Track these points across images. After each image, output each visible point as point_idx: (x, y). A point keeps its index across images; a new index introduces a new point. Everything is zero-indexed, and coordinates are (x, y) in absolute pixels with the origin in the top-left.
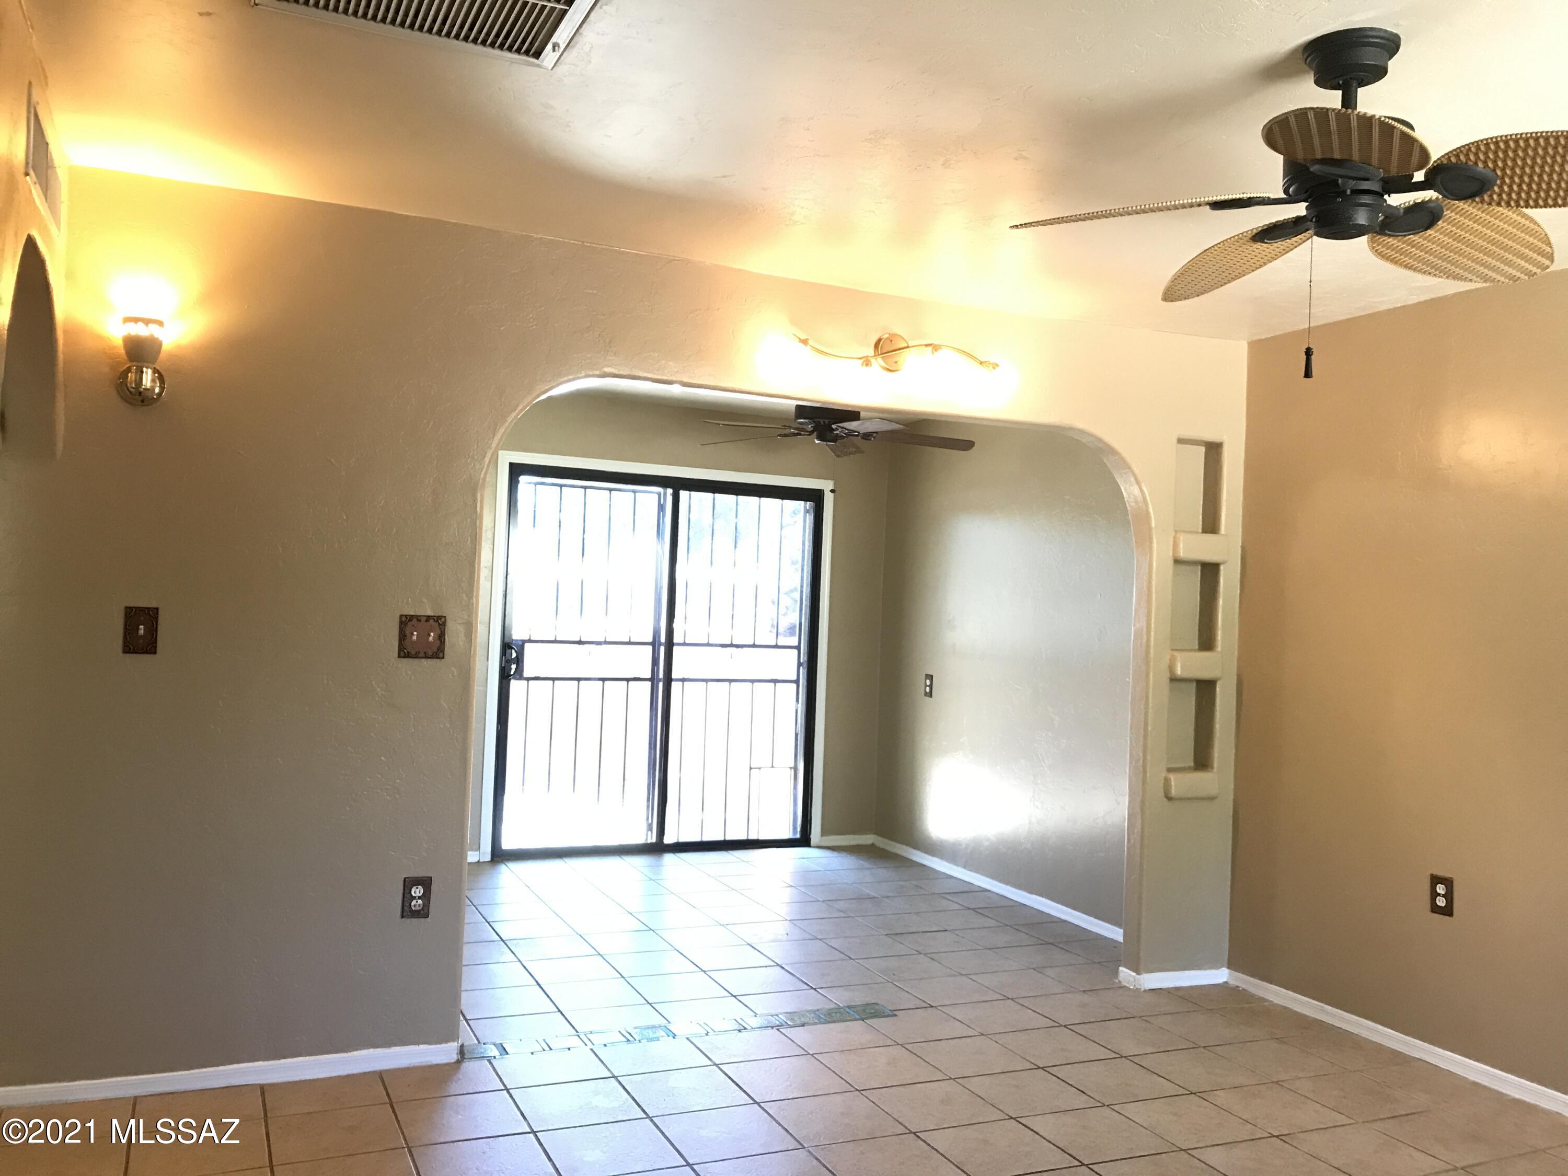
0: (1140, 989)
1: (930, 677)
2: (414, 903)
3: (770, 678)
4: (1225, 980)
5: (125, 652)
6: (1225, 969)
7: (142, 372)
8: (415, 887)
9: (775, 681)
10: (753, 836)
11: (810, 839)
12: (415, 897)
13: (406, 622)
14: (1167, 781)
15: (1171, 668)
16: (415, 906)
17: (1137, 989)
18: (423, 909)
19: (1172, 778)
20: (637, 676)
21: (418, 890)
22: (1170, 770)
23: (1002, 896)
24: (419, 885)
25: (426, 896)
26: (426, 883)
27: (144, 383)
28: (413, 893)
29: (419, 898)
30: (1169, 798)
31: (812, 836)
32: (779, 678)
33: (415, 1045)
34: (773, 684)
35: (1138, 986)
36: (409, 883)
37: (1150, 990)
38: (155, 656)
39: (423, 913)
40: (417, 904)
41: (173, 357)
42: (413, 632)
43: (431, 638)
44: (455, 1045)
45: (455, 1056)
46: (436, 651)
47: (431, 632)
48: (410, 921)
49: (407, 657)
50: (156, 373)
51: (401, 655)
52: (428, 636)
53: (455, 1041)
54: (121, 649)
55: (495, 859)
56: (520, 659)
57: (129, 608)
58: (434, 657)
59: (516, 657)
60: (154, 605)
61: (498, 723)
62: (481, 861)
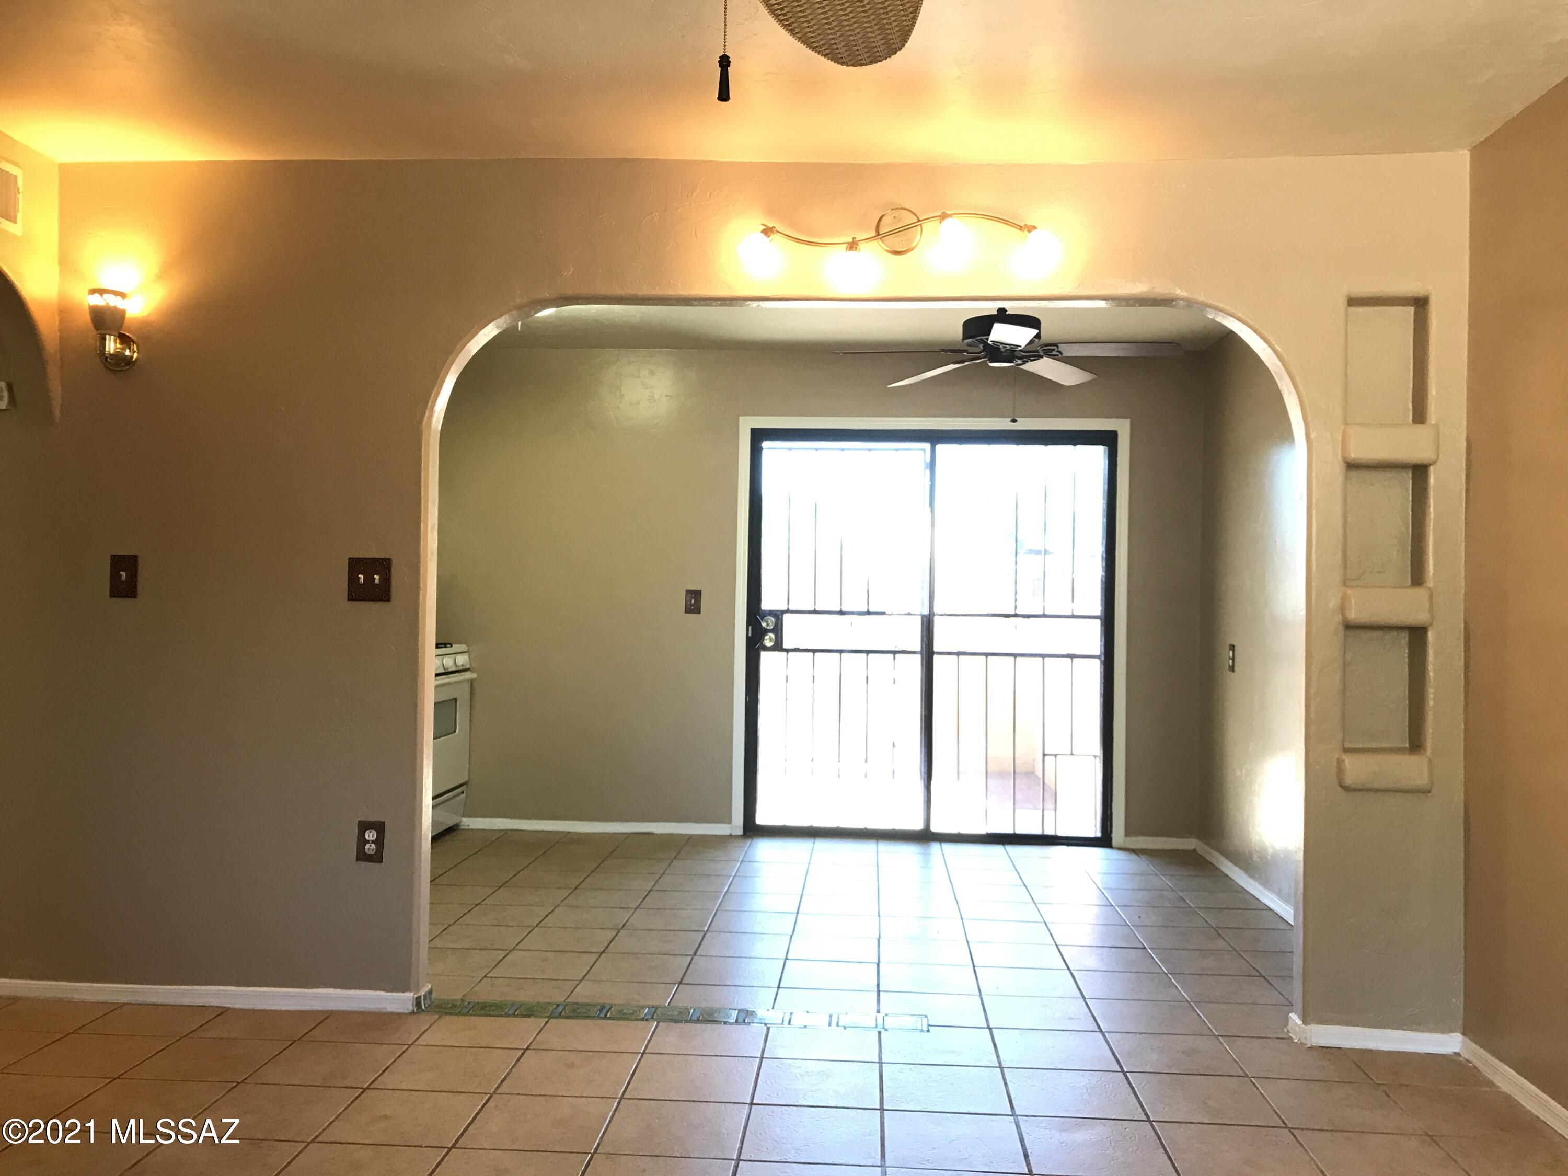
0: (1306, 1044)
1: (1232, 648)
2: (367, 846)
3: (1065, 653)
4: (1457, 1050)
5: (114, 596)
6: (1459, 1034)
7: (105, 339)
8: (368, 831)
9: (1072, 656)
10: (1049, 831)
11: (1111, 839)
12: (369, 841)
13: (356, 565)
14: (1340, 763)
15: (1342, 609)
16: (369, 849)
17: (1302, 1044)
18: (376, 854)
19: (1347, 761)
20: (904, 649)
21: (371, 835)
22: (1346, 750)
23: (1280, 917)
24: (372, 829)
25: (379, 842)
26: (379, 827)
27: (107, 349)
28: (367, 837)
29: (373, 842)
30: (1346, 789)
31: (1113, 835)
32: (1078, 653)
33: (373, 990)
34: (1069, 659)
35: (1303, 1041)
36: (364, 826)
37: (1320, 1047)
38: (134, 600)
39: (377, 858)
40: (370, 848)
41: (145, 324)
42: (360, 576)
43: (377, 581)
44: (410, 995)
45: (410, 1007)
46: (383, 594)
47: (377, 575)
48: (364, 865)
49: (356, 600)
50: (124, 339)
51: (351, 598)
52: (374, 579)
53: (410, 991)
54: (108, 593)
55: (748, 833)
56: (778, 630)
57: (113, 557)
58: (381, 600)
59: (771, 628)
60: (133, 553)
61: (747, 694)
62: (733, 834)
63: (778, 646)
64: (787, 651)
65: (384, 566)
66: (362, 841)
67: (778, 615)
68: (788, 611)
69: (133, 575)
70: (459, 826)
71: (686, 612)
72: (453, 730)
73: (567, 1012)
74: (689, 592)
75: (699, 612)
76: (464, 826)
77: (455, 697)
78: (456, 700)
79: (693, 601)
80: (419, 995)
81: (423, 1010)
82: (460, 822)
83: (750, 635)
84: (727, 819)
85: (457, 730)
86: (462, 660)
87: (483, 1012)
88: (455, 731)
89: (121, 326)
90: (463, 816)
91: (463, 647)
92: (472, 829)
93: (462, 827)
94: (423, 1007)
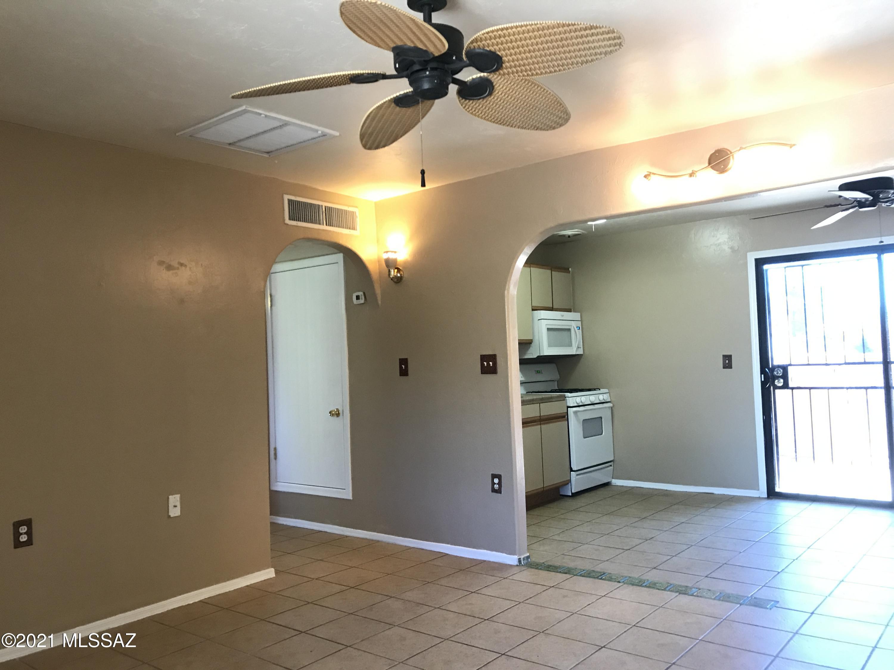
5: (400, 375)
7: (391, 271)
12: (496, 483)
13: (483, 358)
16: (496, 487)
18: (498, 489)
21: (496, 480)
24: (496, 478)
25: (500, 484)
26: (499, 477)
27: (392, 274)
36: (494, 476)
38: (407, 377)
39: (499, 491)
41: (405, 262)
42: (484, 363)
43: (491, 365)
44: (516, 557)
45: (516, 563)
46: (493, 370)
47: (491, 362)
48: (494, 494)
49: (484, 374)
50: (399, 270)
51: (482, 373)
52: (490, 364)
53: (516, 555)
54: (399, 374)
55: (770, 497)
56: (785, 376)
57: (400, 359)
58: (493, 373)
59: (781, 375)
60: (406, 358)
61: (763, 415)
62: (761, 497)
63: (786, 386)
64: (792, 389)
65: (493, 358)
66: (493, 484)
67: (785, 369)
68: (790, 365)
69: (407, 367)
70: (611, 483)
71: (724, 368)
72: (601, 433)
73: (607, 577)
74: (725, 356)
75: (731, 368)
76: (613, 483)
77: (601, 416)
78: (601, 418)
79: (727, 361)
80: (520, 557)
81: (522, 565)
82: (611, 481)
83: (763, 380)
84: (756, 487)
85: (603, 433)
86: (606, 397)
87: (548, 569)
88: (602, 434)
89: (396, 265)
90: (613, 478)
91: (606, 390)
92: (617, 485)
93: (612, 484)
94: (523, 564)
